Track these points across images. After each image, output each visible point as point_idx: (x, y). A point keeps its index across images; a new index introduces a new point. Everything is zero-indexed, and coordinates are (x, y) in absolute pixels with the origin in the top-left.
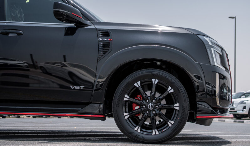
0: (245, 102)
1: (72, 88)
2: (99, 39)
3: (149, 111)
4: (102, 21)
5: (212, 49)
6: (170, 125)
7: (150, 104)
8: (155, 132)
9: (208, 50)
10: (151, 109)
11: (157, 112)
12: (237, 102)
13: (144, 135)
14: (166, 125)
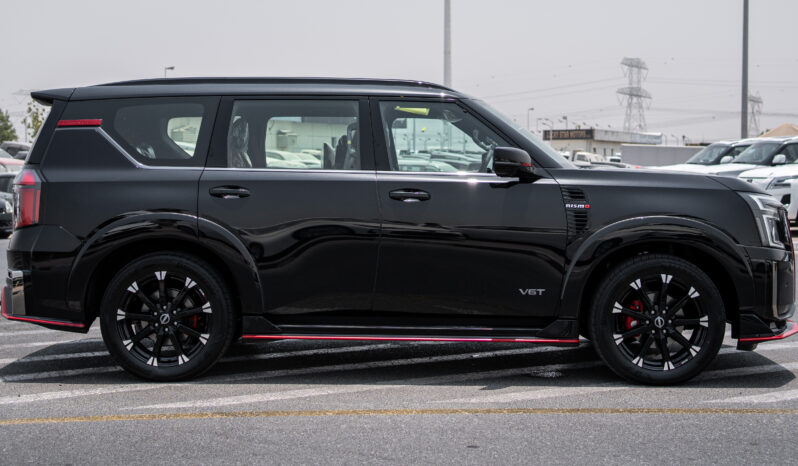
0: (787, 182)
1: (523, 293)
2: (567, 206)
3: (657, 330)
4: (565, 168)
5: (765, 217)
6: (694, 354)
7: (659, 318)
8: (669, 366)
9: (758, 219)
10: (660, 326)
11: (671, 331)
12: (764, 181)
13: (649, 372)
14: (686, 353)
